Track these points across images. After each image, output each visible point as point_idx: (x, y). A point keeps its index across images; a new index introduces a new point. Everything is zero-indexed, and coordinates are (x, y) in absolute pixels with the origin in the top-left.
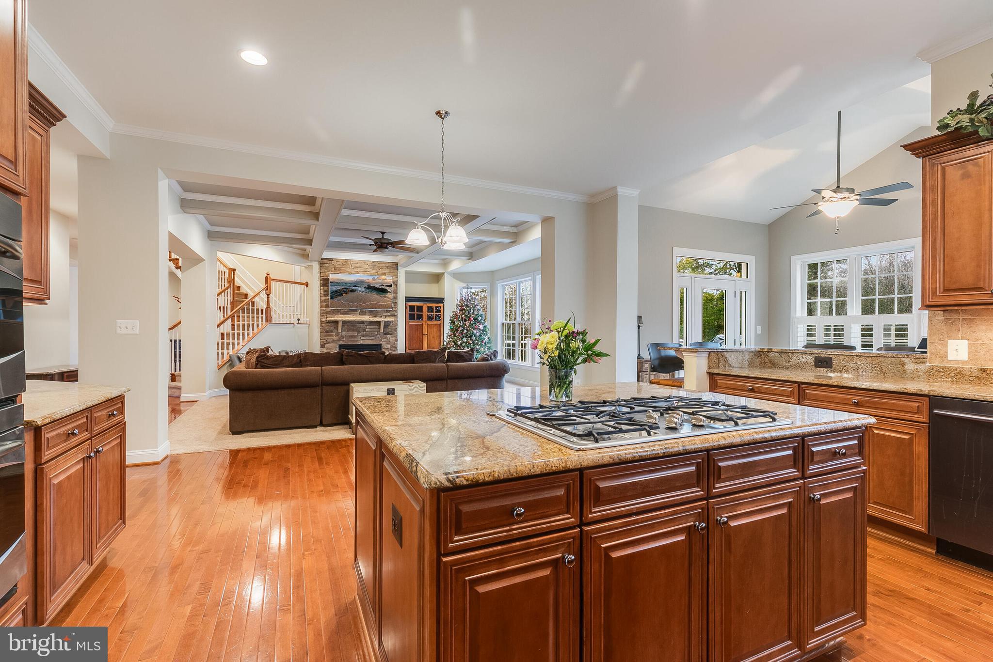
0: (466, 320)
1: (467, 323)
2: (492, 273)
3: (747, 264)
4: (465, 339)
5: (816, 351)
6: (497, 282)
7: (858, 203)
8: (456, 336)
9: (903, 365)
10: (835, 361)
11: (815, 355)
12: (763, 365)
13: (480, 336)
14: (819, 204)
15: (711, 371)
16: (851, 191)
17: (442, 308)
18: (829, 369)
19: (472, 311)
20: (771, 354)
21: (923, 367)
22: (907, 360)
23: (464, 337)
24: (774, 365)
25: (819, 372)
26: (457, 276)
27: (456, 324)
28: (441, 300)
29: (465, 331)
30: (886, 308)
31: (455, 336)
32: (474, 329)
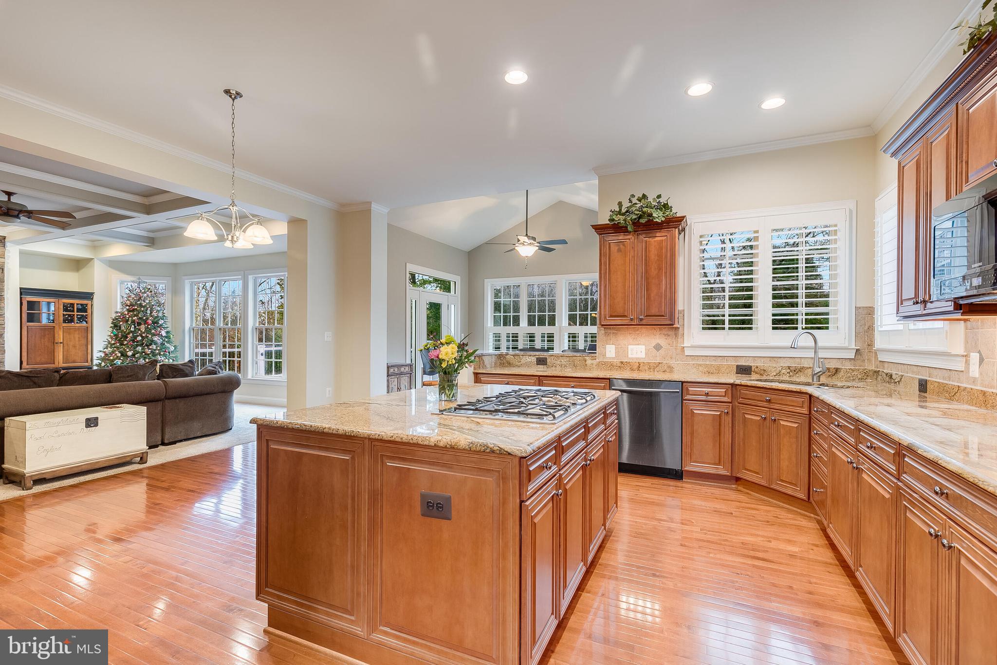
0: (139, 324)
1: (143, 328)
2: (175, 265)
3: (455, 282)
4: (139, 349)
5: (537, 353)
6: (184, 277)
7: (538, 248)
8: (124, 345)
9: (586, 361)
10: (548, 360)
11: (537, 357)
12: (502, 365)
13: (162, 344)
14: (516, 245)
15: (476, 371)
16: (534, 239)
17: (89, 306)
18: (545, 366)
19: (149, 312)
20: (507, 356)
21: (595, 362)
22: (587, 358)
23: (137, 346)
24: (510, 364)
25: (539, 367)
26: (117, 265)
27: (123, 328)
28: (89, 296)
29: (139, 338)
30: (542, 322)
31: (122, 344)
32: (154, 335)
